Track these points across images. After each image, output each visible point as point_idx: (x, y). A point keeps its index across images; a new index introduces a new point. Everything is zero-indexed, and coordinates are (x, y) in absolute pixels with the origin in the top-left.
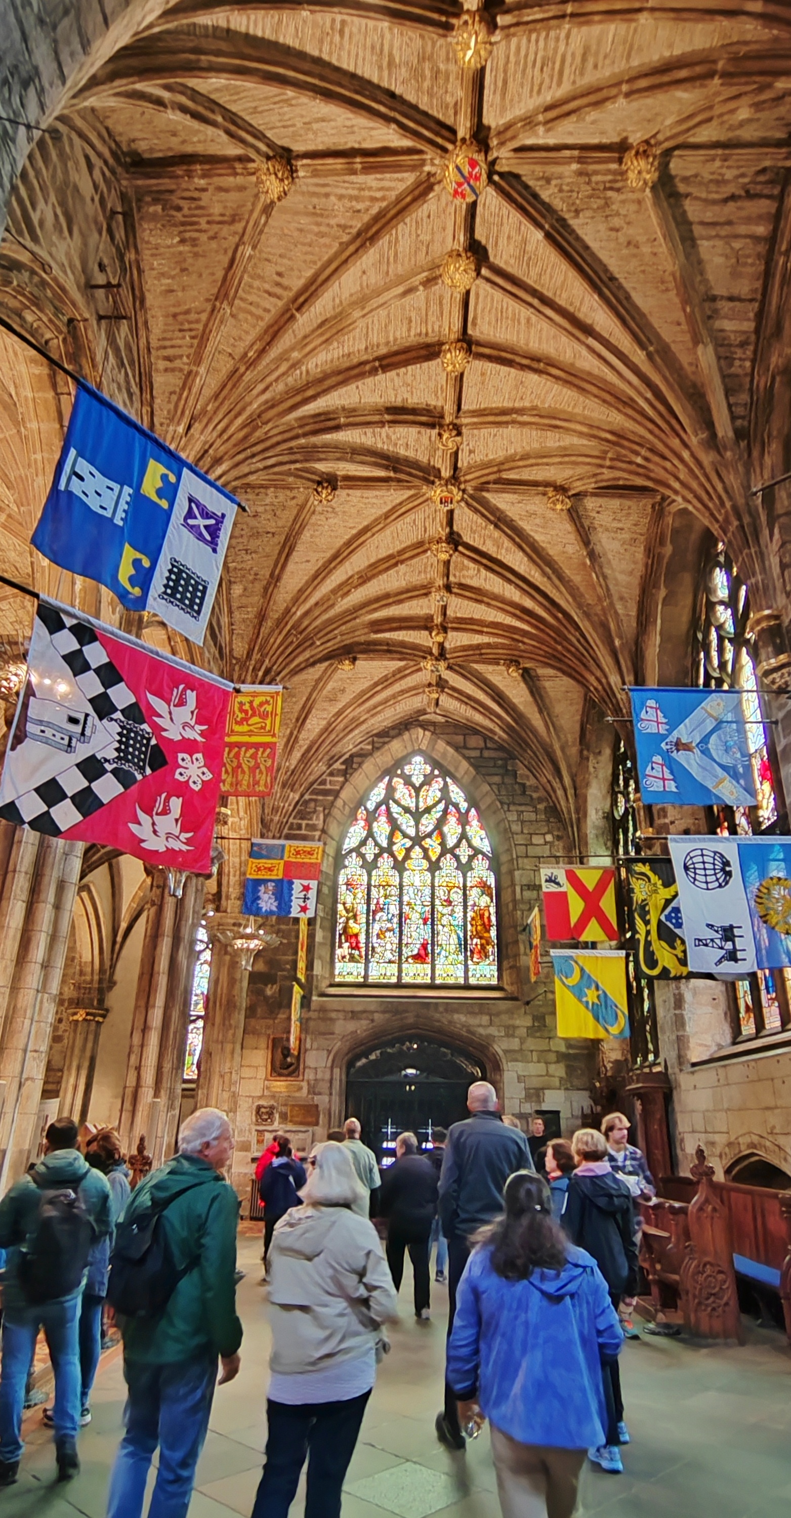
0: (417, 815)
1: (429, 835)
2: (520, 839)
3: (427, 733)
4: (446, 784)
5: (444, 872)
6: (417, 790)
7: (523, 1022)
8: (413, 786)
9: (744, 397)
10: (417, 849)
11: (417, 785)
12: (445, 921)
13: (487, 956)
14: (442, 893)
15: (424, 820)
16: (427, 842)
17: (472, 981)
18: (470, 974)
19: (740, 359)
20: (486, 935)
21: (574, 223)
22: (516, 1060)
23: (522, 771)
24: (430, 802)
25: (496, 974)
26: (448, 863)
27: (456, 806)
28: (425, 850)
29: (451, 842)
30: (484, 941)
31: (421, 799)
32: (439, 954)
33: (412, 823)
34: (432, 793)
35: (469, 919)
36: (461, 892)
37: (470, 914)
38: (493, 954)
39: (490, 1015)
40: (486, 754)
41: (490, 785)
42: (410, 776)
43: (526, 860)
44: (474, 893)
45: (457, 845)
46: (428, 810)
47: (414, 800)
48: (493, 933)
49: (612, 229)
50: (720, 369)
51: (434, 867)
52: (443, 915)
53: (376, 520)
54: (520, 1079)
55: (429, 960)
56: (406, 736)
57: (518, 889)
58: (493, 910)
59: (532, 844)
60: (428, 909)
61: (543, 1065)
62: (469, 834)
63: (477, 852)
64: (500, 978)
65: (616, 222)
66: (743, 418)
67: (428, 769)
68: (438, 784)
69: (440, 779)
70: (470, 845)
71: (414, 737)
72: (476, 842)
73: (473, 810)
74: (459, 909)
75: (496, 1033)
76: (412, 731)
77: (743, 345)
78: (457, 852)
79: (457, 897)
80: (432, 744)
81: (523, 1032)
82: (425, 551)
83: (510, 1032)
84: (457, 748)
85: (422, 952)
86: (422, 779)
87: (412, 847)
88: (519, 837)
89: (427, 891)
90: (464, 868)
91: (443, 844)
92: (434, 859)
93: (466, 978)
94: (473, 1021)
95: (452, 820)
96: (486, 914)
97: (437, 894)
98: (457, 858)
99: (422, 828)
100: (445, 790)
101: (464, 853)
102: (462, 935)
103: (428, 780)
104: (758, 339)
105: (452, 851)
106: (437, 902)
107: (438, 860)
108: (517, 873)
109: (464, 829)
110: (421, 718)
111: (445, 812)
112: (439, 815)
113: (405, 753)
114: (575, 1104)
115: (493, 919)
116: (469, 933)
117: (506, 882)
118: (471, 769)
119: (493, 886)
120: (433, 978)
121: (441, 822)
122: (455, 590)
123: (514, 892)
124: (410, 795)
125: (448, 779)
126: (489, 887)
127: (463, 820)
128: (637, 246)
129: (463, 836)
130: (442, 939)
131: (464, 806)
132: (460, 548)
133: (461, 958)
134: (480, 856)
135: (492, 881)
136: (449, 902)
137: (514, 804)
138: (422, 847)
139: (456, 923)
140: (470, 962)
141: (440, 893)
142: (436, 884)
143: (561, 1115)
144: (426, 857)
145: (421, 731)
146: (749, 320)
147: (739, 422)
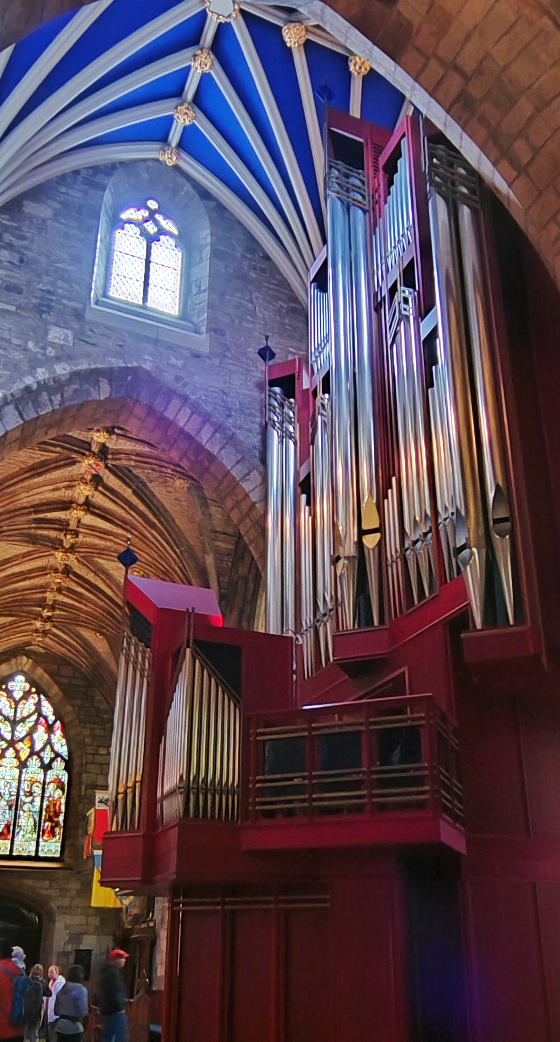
0: (14, 723)
1: (22, 740)
2: (89, 750)
3: (30, 661)
4: (40, 700)
5: (30, 770)
6: (17, 703)
7: (75, 886)
8: (14, 700)
9: (226, 579)
10: (11, 750)
11: (17, 699)
12: (26, 807)
13: (54, 836)
14: (26, 786)
15: (19, 728)
16: (19, 745)
17: (41, 854)
18: (40, 849)
19: (226, 561)
20: (56, 819)
21: (149, 485)
22: (66, 914)
23: (98, 697)
24: (25, 714)
25: (59, 849)
26: (34, 763)
27: (46, 718)
28: (17, 752)
29: (38, 747)
30: (53, 824)
31: (19, 711)
32: (18, 833)
33: (9, 729)
34: (28, 706)
35: (45, 807)
36: (41, 786)
37: (46, 803)
38: (59, 834)
39: (51, 881)
40: (74, 681)
41: (73, 706)
42: (12, 691)
43: (92, 766)
44: (51, 788)
45: (43, 749)
46: (23, 720)
47: (13, 710)
48: (61, 818)
49: (168, 492)
50: (216, 564)
51: (23, 765)
52: (25, 803)
53: (16, 556)
54: (67, 927)
55: (10, 836)
56: (13, 661)
57: (83, 787)
58: (63, 801)
59: (99, 754)
60: (14, 798)
61: (85, 917)
62: (53, 741)
63: (57, 755)
64: (62, 852)
65: (169, 489)
66: (225, 589)
67: (28, 686)
68: (33, 699)
69: (35, 696)
70: (53, 750)
71: (19, 661)
72: (57, 747)
73: (58, 722)
74: (38, 800)
75: (54, 894)
76: (19, 658)
77: (228, 555)
78: (42, 754)
79: (37, 790)
80: (33, 668)
81: (73, 893)
82: (46, 574)
83: (64, 891)
84: (51, 675)
85: (6, 831)
86: (21, 694)
87: (7, 748)
88: (90, 748)
89: (15, 784)
90: (47, 767)
91: (32, 747)
92: (23, 759)
93: (37, 851)
94: (38, 884)
95: (41, 729)
96: (58, 804)
97: (22, 786)
98: (41, 759)
99: (17, 734)
100: (38, 705)
101: (47, 756)
102: (37, 819)
103: (26, 695)
104: (235, 554)
105: (38, 754)
106: (22, 793)
107: (27, 760)
108: (84, 775)
109: (49, 737)
110: (26, 648)
111: (37, 722)
112: (31, 724)
113: (11, 672)
114: (103, 945)
115: (63, 808)
116: (43, 818)
117: (75, 781)
118: (61, 692)
119: (66, 783)
120: (11, 850)
121: (33, 730)
122: (64, 592)
123: (80, 789)
124: (11, 707)
125: (42, 696)
126: (63, 783)
127: (50, 729)
128: (180, 501)
129: (49, 742)
130: (22, 821)
131: (52, 718)
132: (71, 576)
133: (35, 836)
134: (59, 759)
135: (65, 779)
136: (31, 794)
137: (90, 723)
138: (15, 749)
139: (34, 810)
140: (41, 840)
141: (25, 786)
142: (23, 779)
143: (93, 953)
144: (17, 757)
145: (25, 659)
146: (232, 544)
147: (223, 591)
